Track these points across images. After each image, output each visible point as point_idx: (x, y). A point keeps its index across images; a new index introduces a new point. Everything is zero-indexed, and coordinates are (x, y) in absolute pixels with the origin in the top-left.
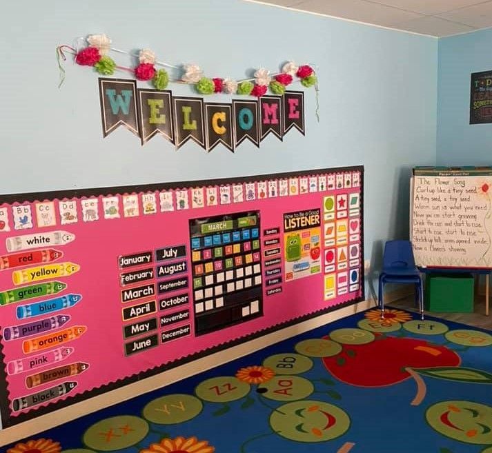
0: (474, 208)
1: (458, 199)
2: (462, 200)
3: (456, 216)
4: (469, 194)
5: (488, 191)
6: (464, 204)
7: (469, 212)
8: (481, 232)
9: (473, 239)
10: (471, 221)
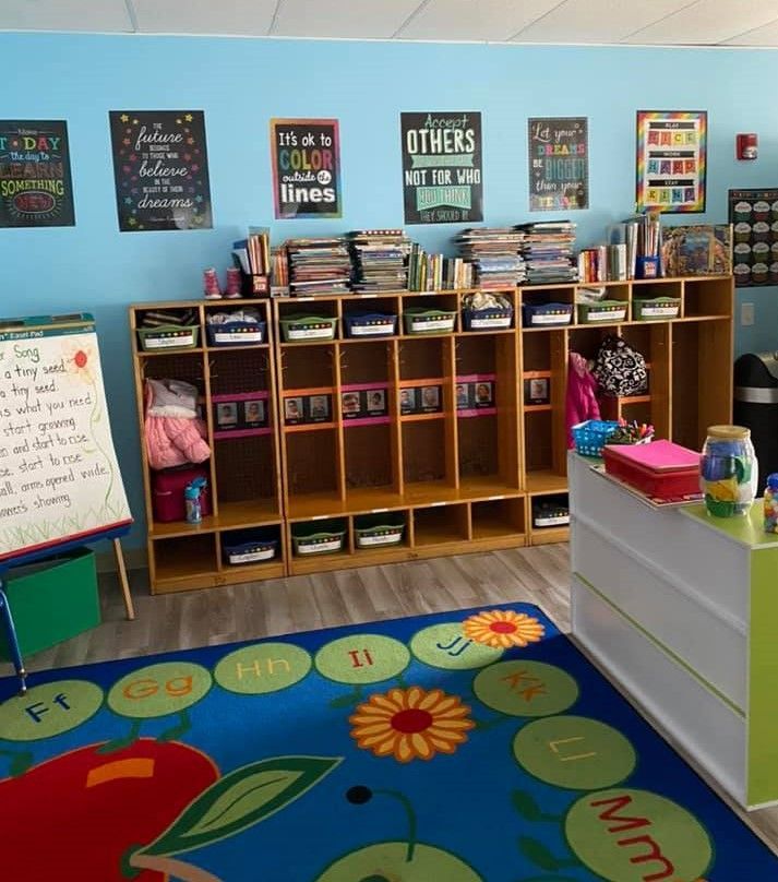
0: (67, 405)
1: (32, 390)
2: (40, 390)
3: (34, 427)
4: (50, 375)
5: (87, 365)
6: (45, 398)
7: (59, 415)
8: (88, 452)
9: (77, 468)
10: (66, 432)
